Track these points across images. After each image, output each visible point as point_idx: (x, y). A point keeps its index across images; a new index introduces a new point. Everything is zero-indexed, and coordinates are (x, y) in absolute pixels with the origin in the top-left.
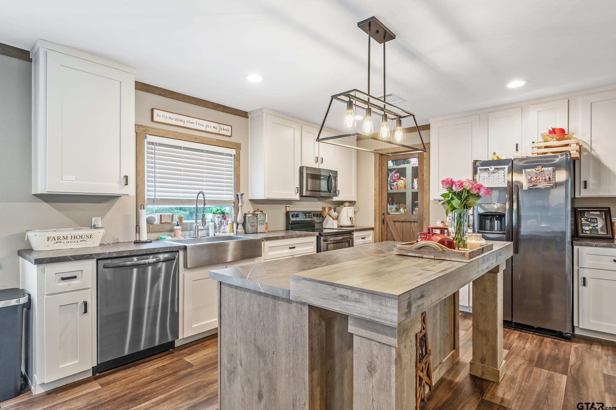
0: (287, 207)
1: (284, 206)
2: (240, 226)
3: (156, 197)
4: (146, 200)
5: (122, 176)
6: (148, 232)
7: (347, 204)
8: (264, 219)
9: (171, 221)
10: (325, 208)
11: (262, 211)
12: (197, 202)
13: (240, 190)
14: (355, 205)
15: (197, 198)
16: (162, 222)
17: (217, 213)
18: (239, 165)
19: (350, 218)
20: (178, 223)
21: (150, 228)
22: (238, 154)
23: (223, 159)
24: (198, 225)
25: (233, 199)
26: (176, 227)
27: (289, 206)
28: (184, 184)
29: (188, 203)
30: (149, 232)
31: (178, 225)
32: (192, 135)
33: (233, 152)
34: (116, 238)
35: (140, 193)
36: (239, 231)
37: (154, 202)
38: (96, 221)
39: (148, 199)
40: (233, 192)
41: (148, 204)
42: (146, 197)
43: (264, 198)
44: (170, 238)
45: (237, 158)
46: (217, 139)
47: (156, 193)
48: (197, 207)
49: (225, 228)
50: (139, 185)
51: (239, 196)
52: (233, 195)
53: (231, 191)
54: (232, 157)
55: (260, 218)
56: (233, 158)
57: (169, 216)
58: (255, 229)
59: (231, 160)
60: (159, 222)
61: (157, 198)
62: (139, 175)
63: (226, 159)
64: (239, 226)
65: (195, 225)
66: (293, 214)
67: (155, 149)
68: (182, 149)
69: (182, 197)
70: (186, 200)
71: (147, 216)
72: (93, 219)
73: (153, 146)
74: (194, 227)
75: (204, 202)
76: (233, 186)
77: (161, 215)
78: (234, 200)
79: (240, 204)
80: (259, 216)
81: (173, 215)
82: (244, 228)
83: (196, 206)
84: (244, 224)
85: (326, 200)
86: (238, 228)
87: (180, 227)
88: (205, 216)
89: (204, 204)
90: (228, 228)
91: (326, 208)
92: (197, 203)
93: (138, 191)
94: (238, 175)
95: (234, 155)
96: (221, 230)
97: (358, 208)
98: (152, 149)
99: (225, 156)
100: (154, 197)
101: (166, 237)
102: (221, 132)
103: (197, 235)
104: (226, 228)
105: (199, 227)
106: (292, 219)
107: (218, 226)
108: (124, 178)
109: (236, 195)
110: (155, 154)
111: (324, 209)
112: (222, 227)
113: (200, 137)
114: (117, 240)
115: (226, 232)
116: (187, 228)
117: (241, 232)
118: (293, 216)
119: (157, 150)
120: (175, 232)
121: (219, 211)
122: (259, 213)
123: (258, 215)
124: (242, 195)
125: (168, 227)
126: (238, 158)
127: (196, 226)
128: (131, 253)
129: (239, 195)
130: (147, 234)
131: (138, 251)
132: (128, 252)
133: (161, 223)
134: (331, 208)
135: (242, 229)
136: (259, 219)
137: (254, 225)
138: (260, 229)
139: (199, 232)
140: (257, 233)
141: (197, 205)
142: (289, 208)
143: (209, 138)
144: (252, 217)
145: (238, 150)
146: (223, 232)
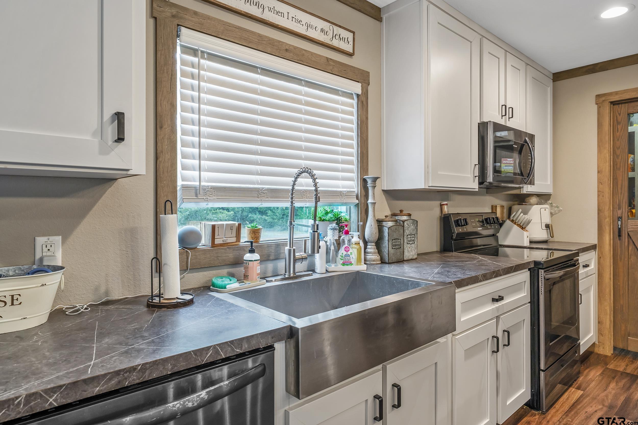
0: (443, 206)
1: (438, 203)
2: (371, 248)
3: (202, 184)
4: (180, 189)
5: (108, 113)
6: (184, 269)
7: (533, 200)
8: (415, 230)
9: (234, 240)
10: (496, 206)
11: (409, 215)
12: (292, 194)
13: (367, 169)
14: (550, 202)
15: (294, 184)
16: (217, 242)
17: (327, 219)
18: (367, 118)
19: (547, 226)
20: (252, 246)
21: (187, 258)
22: (365, 92)
23: (336, 102)
24: (294, 250)
25: (355, 190)
26: (248, 256)
27: (447, 204)
28: (263, 154)
29: (271, 197)
30: (186, 270)
31: (252, 251)
32: (280, 41)
33: (357, 88)
34: (103, 289)
35: (163, 173)
36: (369, 257)
37: (196, 195)
38: (49, 247)
39: (184, 187)
40: (354, 175)
41: (183, 201)
42: (180, 183)
43: (425, 186)
44: (234, 285)
45: (362, 102)
46: (327, 58)
47: (202, 173)
48: (292, 205)
49: (349, 253)
50: (162, 152)
51: (369, 182)
52: (356, 180)
53: (351, 171)
54: (353, 99)
55: (408, 230)
56: (354, 102)
57: (231, 227)
58: (400, 252)
59: (352, 106)
60: (209, 243)
61: (204, 186)
62: (161, 127)
63: (343, 104)
64: (368, 247)
65: (287, 248)
66: (458, 220)
67: (199, 67)
68: (257, 73)
69: (258, 184)
70: (268, 190)
71: (180, 229)
72: (40, 240)
73: (195, 60)
74: (287, 252)
75: (316, 195)
76: (355, 162)
77: (214, 227)
78: (356, 192)
79: (370, 201)
80: (407, 224)
81: (240, 225)
82: (380, 251)
83: (290, 204)
84: (378, 243)
85: (503, 192)
86: (368, 250)
87: (256, 256)
88: (318, 229)
89: (316, 198)
90: (353, 253)
91: (498, 207)
92: (292, 198)
93: (161, 166)
94: (365, 138)
95: (358, 95)
96: (339, 257)
97: (557, 207)
98: (193, 66)
99: (340, 96)
100: (198, 183)
101: (226, 281)
102: (336, 43)
103: (292, 272)
104: (351, 253)
105: (297, 254)
106: (457, 230)
107: (332, 248)
108: (113, 122)
109: (362, 180)
110: (199, 78)
111: (494, 208)
112: (342, 251)
113: (295, 48)
114: (107, 293)
115: (351, 263)
116: (269, 256)
117: (374, 261)
118: (458, 223)
119: (205, 71)
120: (246, 268)
121: (330, 215)
122: (405, 218)
123: (405, 224)
124: (375, 180)
125: (230, 255)
126: (364, 103)
127: (290, 251)
128: (119, 382)
129: (368, 180)
130: (181, 274)
131: (146, 369)
132: (110, 379)
133: (213, 245)
134: (504, 207)
135: (375, 253)
136: (407, 232)
137: (398, 245)
138: (408, 251)
139: (296, 265)
140: (404, 261)
141: (292, 202)
142: (448, 208)
143: (312, 54)
144: (395, 227)
145: (365, 85)
146: (344, 264)
